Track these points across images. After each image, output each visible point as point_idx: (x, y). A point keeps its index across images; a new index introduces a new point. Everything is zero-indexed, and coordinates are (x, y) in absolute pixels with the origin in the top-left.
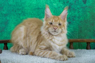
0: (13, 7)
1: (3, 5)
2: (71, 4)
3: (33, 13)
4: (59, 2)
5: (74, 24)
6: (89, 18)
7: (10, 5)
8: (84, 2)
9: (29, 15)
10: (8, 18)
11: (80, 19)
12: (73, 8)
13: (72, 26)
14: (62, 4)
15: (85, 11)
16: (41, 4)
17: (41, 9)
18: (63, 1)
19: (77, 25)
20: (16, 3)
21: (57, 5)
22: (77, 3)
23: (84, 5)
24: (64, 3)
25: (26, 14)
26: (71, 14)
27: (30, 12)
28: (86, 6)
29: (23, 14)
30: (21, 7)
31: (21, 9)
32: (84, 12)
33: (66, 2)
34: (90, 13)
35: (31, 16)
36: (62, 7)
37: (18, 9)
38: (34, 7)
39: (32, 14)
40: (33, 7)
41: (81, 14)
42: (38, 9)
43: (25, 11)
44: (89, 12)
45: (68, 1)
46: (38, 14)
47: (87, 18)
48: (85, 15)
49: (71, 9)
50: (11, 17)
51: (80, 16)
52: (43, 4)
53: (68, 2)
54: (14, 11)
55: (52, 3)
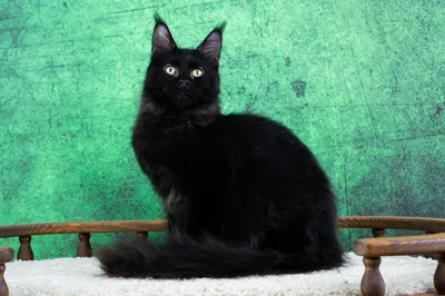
0: (50, 111)
1: (13, 102)
2: (253, 97)
3: (121, 131)
6: (314, 145)
7: (41, 104)
8: (298, 90)
9: (107, 136)
10: (32, 150)
15: (303, 121)
20: (60, 96)
22: (273, 96)
23: (298, 101)
24: (229, 94)
25: (95, 135)
27: (110, 126)
28: (305, 103)
29: (85, 133)
30: (78, 111)
31: (78, 117)
33: (235, 90)
34: (320, 127)
35: (113, 139)
37: (68, 117)
38: (124, 110)
39: (117, 134)
40: (121, 108)
43: (94, 122)
44: (314, 123)
45: (243, 88)
50: (44, 146)
53: (244, 92)
54: (54, 125)
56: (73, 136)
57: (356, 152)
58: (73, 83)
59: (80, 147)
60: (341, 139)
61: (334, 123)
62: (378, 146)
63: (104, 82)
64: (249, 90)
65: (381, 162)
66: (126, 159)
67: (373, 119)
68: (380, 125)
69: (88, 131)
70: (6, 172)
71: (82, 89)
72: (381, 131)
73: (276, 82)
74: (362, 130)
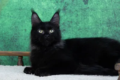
2: (67, 4)
3: (13, 15)
4: (50, 1)
6: (90, 24)
8: (85, 2)
11: (78, 25)
12: (70, 10)
14: (54, 3)
15: (86, 14)
16: (24, 3)
17: (24, 9)
19: (74, 33)
22: (75, 4)
23: (85, 6)
24: (57, 2)
25: (2, 17)
26: (67, 18)
27: (8, 13)
28: (88, 7)
32: (84, 15)
34: (93, 17)
36: (54, 8)
39: (11, 16)
40: (13, 6)
41: (80, 19)
42: (20, 9)
43: (2, 12)
44: (91, 16)
47: (88, 24)
48: (85, 20)
51: (78, 22)
52: (28, 2)
53: (63, 2)
55: (40, 1)
57: (107, 28)
60: (101, 22)
61: (99, 16)
62: (116, 26)
65: (117, 32)
67: (115, 15)
68: (118, 17)
72: (118, 20)
74: (110, 19)
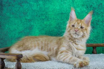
0: (37, 13)
1: (27, 10)
5: (97, 28)
7: (34, 11)
9: (52, 20)
10: (32, 24)
13: (96, 31)
18: (86, 5)
20: (40, 8)
21: (81, 10)
29: (46, 19)
30: (45, 13)
31: (44, 14)
33: (89, 6)
35: (54, 21)
37: (42, 15)
38: (57, 12)
45: (91, 5)
46: (61, 19)
49: (95, 13)
50: (35, 23)
54: (38, 17)
56: (43, 20)
58: (43, 5)
59: (45, 23)
63: (51, 4)
64: (93, 6)
66: (58, 26)
69: (47, 19)
70: (25, 30)
71: (45, 6)
73: (101, 4)
